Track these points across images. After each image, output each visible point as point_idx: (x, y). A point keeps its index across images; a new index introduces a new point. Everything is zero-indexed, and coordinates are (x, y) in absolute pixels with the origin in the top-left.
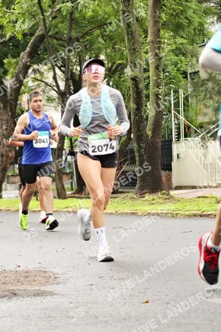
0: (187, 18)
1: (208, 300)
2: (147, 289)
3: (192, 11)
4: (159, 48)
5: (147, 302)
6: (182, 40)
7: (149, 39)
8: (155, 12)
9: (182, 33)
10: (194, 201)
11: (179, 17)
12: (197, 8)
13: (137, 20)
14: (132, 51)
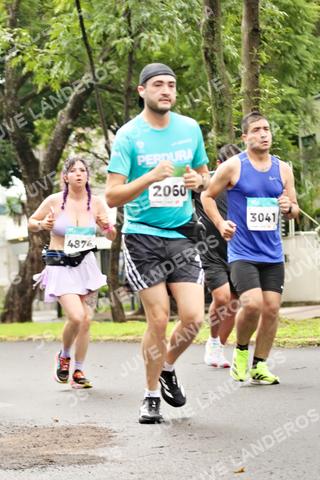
0: (297, 58)
2: (241, 451)
3: (305, 47)
4: (257, 102)
5: (242, 471)
6: (290, 90)
7: (242, 89)
8: (251, 50)
9: (290, 80)
10: (310, 323)
11: (285, 56)
12: (312, 43)
13: (226, 62)
14: (219, 107)
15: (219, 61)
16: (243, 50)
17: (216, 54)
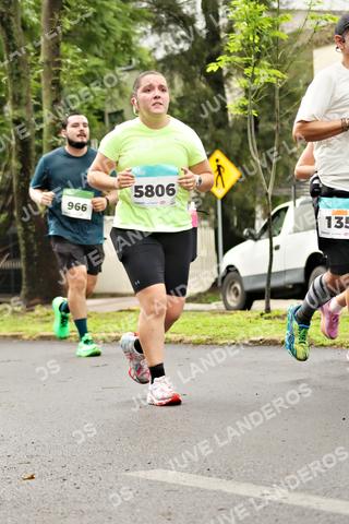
0: (103, 26)
1: (128, 474)
2: (32, 456)
3: (112, 14)
4: (58, 73)
5: (32, 478)
6: (96, 61)
7: (42, 58)
8: (52, 16)
9: (96, 49)
10: (113, 316)
11: (90, 23)
12: (120, 10)
13: (24, 27)
14: (15, 78)
15: (16, 28)
16: (43, 15)
17: (12, 19)
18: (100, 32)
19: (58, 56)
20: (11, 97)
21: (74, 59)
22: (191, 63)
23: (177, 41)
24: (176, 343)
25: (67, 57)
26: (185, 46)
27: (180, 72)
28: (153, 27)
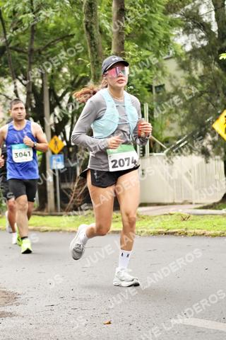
0: (151, 30)
2: (109, 309)
3: (157, 22)
5: (110, 323)
6: (146, 53)
7: (113, 51)
9: (147, 45)
11: (143, 28)
12: (162, 19)
13: (101, 32)
14: (95, 64)
15: (96, 32)
16: (113, 24)
17: (94, 26)
18: (150, 34)
19: (123, 50)
20: (93, 76)
21: (133, 51)
22: (209, 53)
23: (200, 39)
24: (201, 235)
25: (129, 51)
26: (205, 43)
27: (201, 59)
28: (184, 30)
